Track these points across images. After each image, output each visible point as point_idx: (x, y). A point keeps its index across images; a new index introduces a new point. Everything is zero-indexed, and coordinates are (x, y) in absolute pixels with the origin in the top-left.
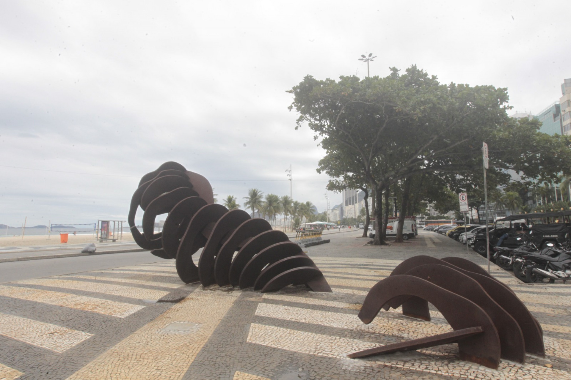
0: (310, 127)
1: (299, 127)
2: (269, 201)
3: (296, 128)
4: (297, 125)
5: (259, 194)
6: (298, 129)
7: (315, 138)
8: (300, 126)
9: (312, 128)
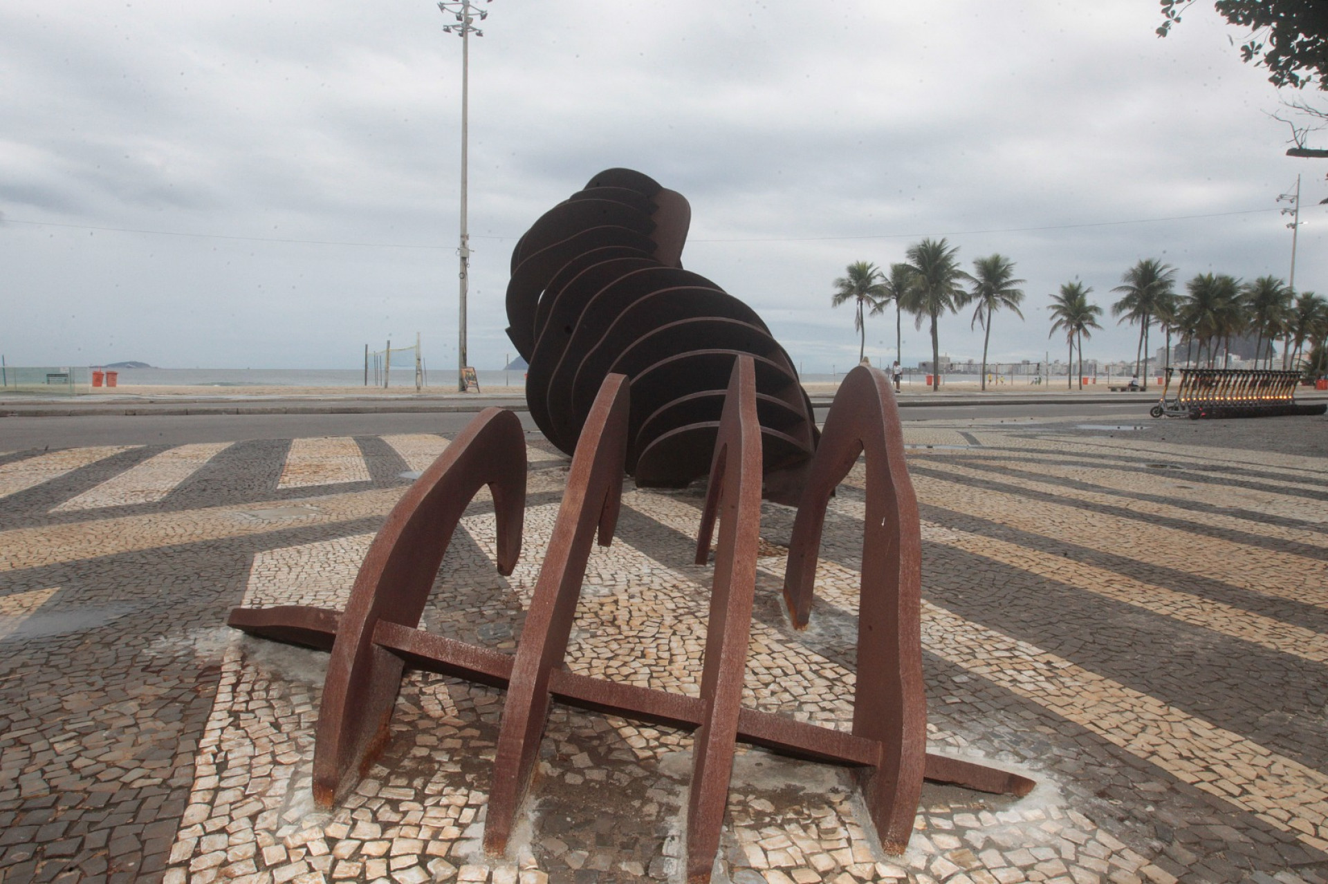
0: (1225, 18)
1: (1173, 24)
2: (1196, 294)
3: (1162, 32)
4: (1164, 18)
5: (1161, 274)
6: (1169, 33)
7: (1248, 53)
8: (1178, 20)
9: (1233, 19)
